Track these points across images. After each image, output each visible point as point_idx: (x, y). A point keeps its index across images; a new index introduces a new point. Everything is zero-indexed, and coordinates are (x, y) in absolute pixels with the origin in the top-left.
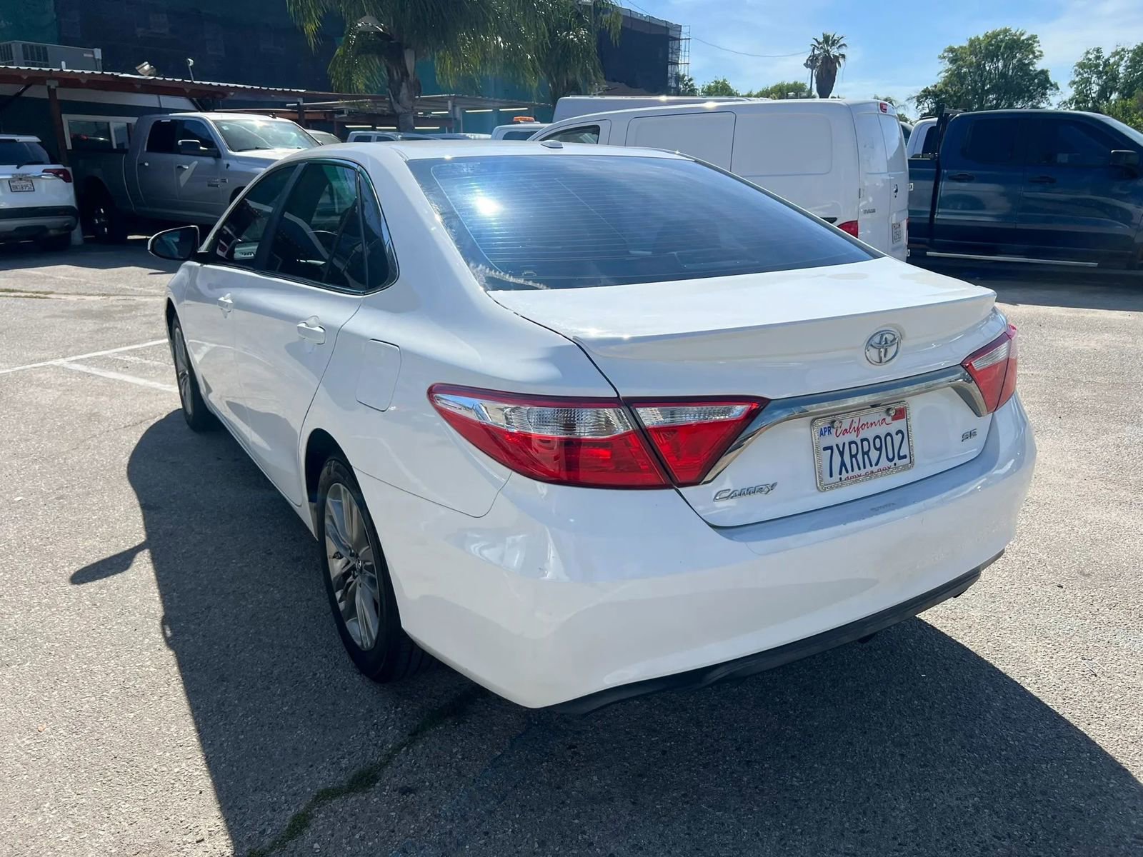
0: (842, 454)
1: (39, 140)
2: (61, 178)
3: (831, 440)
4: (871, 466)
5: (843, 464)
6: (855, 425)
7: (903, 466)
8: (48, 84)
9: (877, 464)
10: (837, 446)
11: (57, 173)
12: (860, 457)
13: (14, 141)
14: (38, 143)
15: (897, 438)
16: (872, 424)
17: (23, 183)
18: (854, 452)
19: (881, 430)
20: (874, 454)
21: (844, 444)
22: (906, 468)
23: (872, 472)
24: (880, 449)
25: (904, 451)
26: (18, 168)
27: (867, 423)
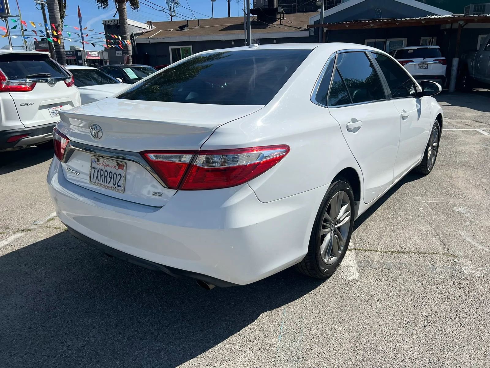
0: (98, 172)
1: (439, 47)
2: (441, 63)
3: (95, 165)
4: (107, 183)
5: (97, 177)
6: (104, 163)
7: (118, 190)
8: (459, 23)
9: (109, 183)
10: (97, 168)
11: (440, 61)
12: (103, 176)
13: (428, 48)
14: (438, 48)
15: (119, 177)
16: (110, 166)
17: (424, 65)
18: (102, 174)
19: (114, 171)
20: (109, 179)
21: (99, 169)
22: (119, 191)
23: (107, 186)
24: (111, 178)
25: (121, 183)
26: (423, 59)
27: (108, 165)
